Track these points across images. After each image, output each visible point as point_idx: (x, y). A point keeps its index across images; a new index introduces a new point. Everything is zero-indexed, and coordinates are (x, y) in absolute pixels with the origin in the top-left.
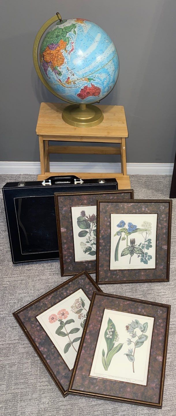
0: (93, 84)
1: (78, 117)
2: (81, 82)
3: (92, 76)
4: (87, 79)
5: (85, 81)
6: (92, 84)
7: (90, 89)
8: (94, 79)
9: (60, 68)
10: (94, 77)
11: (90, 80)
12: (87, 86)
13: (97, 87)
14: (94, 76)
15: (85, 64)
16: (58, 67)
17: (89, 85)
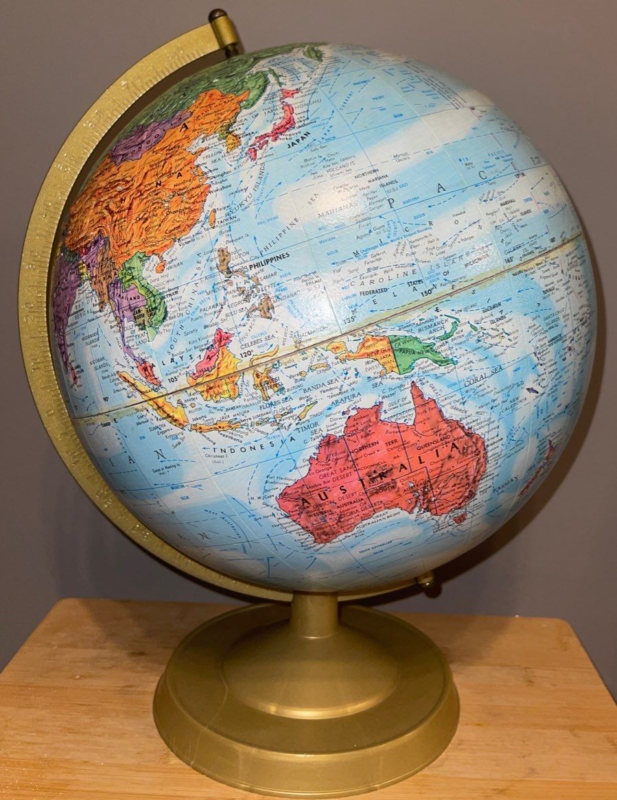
0: (428, 392)
1: (271, 700)
2: (329, 375)
3: (431, 325)
4: (381, 346)
5: (361, 364)
6: (417, 394)
7: (397, 443)
8: (445, 352)
9: (161, 268)
10: (447, 336)
11: (405, 360)
12: (378, 407)
13: (458, 424)
14: (448, 327)
15: (377, 223)
16: (144, 258)
17: (394, 406)
